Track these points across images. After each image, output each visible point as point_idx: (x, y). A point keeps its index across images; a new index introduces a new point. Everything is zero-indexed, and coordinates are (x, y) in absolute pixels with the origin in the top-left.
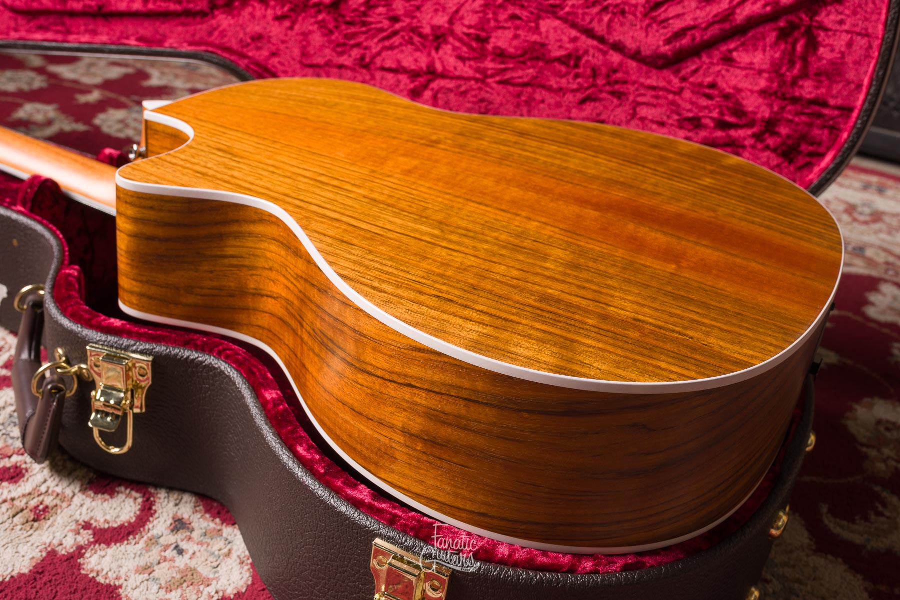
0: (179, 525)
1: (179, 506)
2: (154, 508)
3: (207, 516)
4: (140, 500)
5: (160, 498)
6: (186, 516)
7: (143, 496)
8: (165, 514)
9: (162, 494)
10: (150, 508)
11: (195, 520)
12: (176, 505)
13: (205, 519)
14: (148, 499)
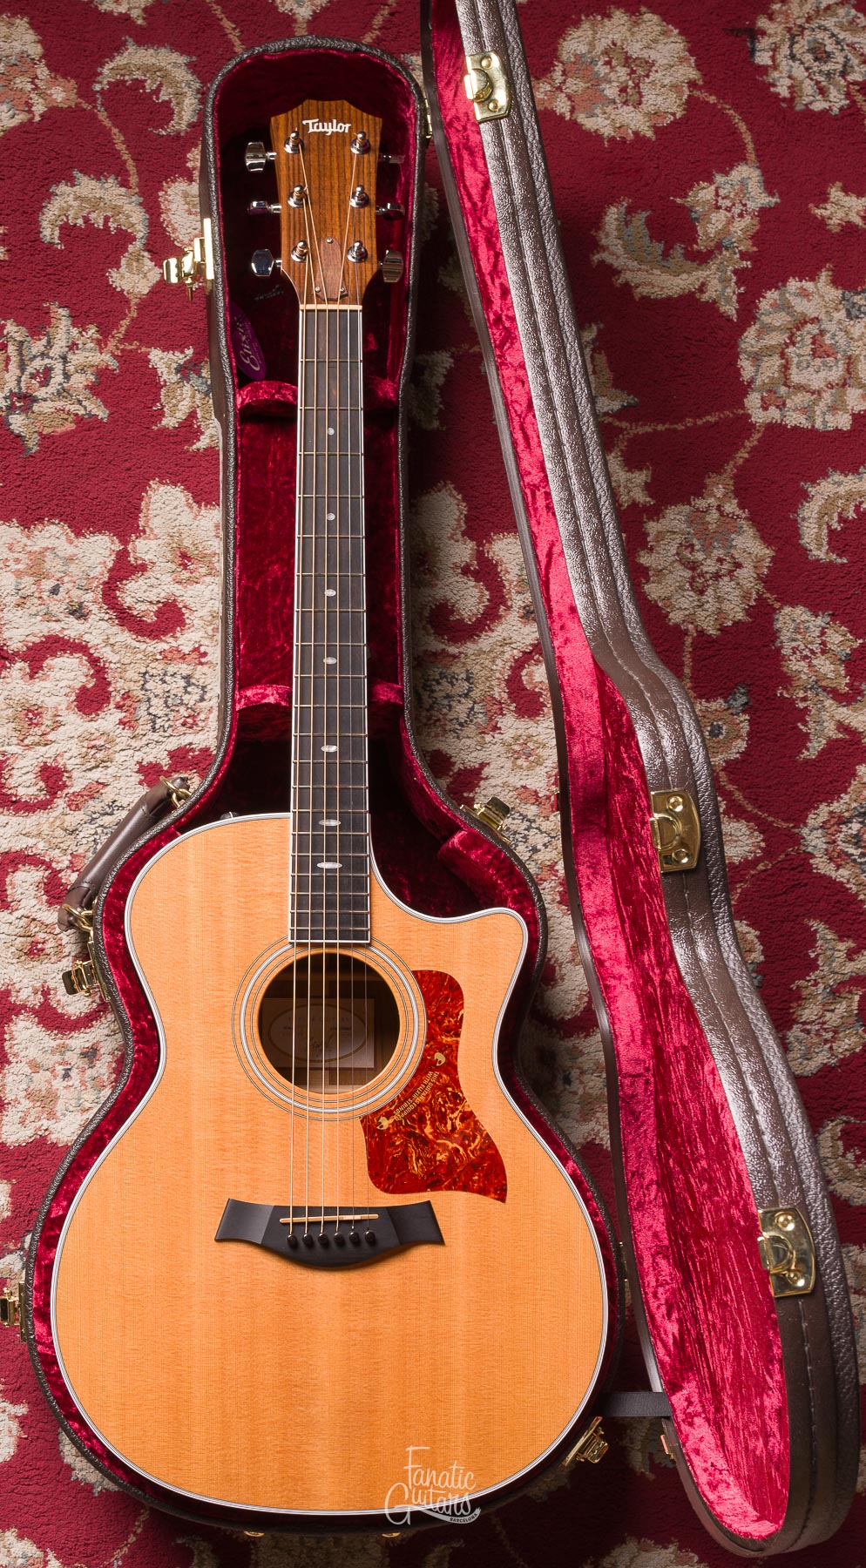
0: (91, 1054)
1: (109, 1039)
2: (94, 1023)
3: (114, 1065)
4: (95, 1005)
5: (106, 1018)
6: (102, 1051)
7: (98, 1005)
8: (93, 1035)
9: (111, 1017)
10: (92, 1020)
11: (103, 1060)
12: (107, 1036)
13: (109, 1066)
14: (99, 1011)
